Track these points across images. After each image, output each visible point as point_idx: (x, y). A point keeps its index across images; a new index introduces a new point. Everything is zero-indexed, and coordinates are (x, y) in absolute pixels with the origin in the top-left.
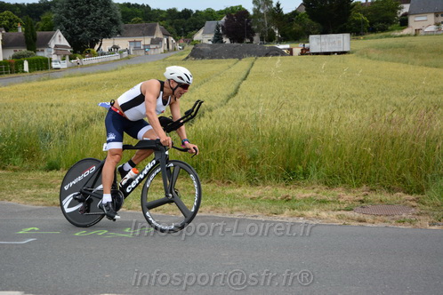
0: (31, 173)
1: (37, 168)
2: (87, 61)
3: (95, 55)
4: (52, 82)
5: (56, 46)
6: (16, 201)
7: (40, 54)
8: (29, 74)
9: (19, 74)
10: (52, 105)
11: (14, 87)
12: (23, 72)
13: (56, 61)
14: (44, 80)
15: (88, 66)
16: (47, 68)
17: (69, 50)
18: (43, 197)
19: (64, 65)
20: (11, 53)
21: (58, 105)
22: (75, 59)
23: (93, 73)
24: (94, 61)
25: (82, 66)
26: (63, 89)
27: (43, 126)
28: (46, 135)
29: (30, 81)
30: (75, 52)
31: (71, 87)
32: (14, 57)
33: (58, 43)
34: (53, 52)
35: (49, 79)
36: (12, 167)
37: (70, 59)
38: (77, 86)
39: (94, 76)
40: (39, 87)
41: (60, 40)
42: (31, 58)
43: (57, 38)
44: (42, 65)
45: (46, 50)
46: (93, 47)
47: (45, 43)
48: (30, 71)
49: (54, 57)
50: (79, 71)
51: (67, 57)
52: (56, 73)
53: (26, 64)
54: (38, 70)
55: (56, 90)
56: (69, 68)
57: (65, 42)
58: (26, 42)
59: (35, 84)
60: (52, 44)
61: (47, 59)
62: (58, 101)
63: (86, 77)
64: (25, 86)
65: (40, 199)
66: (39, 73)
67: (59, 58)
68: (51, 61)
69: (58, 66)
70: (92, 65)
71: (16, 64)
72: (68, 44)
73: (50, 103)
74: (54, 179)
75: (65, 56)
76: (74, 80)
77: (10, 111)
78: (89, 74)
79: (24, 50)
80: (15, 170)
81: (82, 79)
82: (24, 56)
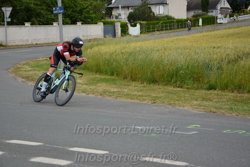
0: (198, 91)
1: (201, 88)
2: (242, 17)
3: (247, 13)
4: (216, 32)
5: (221, 8)
6: (187, 108)
7: (210, 14)
8: (201, 27)
9: (196, 28)
10: (214, 47)
11: (191, 36)
12: (199, 26)
13: (220, 19)
14: (211, 31)
15: (242, 21)
16: (214, 23)
17: (230, 11)
18: (204, 106)
19: (225, 21)
20: (192, 13)
21: (218, 47)
22: (233, 16)
23: (245, 26)
24: (246, 18)
25: (238, 21)
26: (223, 37)
27: (207, 61)
28: (208, 67)
29: (202, 32)
30: (233, 12)
31: (228, 36)
32: (194, 16)
33: (223, 6)
34: (219, 12)
35: (214, 30)
36: (186, 86)
37: (230, 17)
38: (233, 35)
39: (245, 28)
40: (207, 36)
41: (224, 4)
42: (204, 16)
43: (223, 2)
44: (211, 21)
45: (214, 11)
46: (247, 7)
47: (214, 7)
48: (203, 26)
49: (219, 16)
50: (235, 25)
51: (228, 15)
52: (219, 27)
53: (201, 21)
54: (208, 24)
55: (218, 38)
56: (229, 23)
57: (227, 5)
58: (202, 6)
59: (205, 34)
60: (219, 7)
61: (214, 17)
62: (219, 45)
63: (239, 29)
64: (198, 35)
65: (203, 107)
66: (208, 26)
67: (223, 16)
68: (217, 19)
69: (222, 21)
70: (245, 20)
71: (194, 21)
72: (229, 7)
73: (213, 46)
74: (212, 95)
75: (226, 15)
76: (231, 31)
77: (188, 50)
78: (242, 26)
79: (200, 12)
80: (188, 88)
81: (237, 30)
82: (200, 16)
